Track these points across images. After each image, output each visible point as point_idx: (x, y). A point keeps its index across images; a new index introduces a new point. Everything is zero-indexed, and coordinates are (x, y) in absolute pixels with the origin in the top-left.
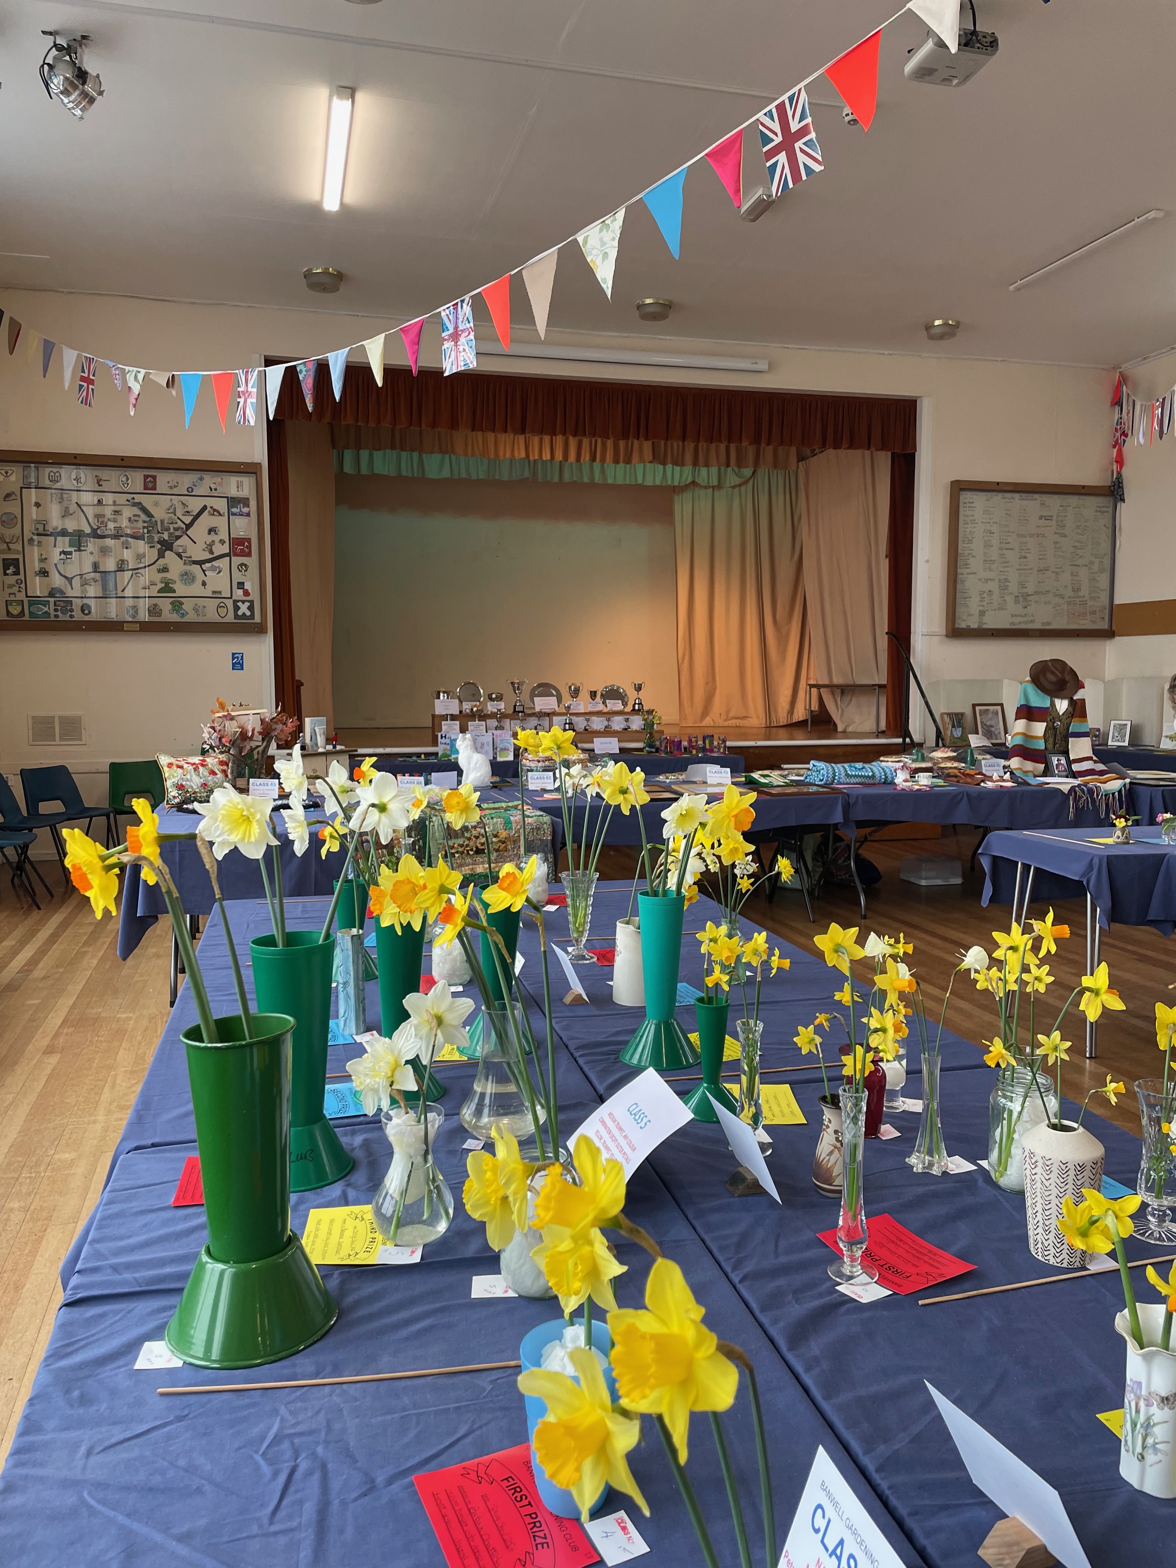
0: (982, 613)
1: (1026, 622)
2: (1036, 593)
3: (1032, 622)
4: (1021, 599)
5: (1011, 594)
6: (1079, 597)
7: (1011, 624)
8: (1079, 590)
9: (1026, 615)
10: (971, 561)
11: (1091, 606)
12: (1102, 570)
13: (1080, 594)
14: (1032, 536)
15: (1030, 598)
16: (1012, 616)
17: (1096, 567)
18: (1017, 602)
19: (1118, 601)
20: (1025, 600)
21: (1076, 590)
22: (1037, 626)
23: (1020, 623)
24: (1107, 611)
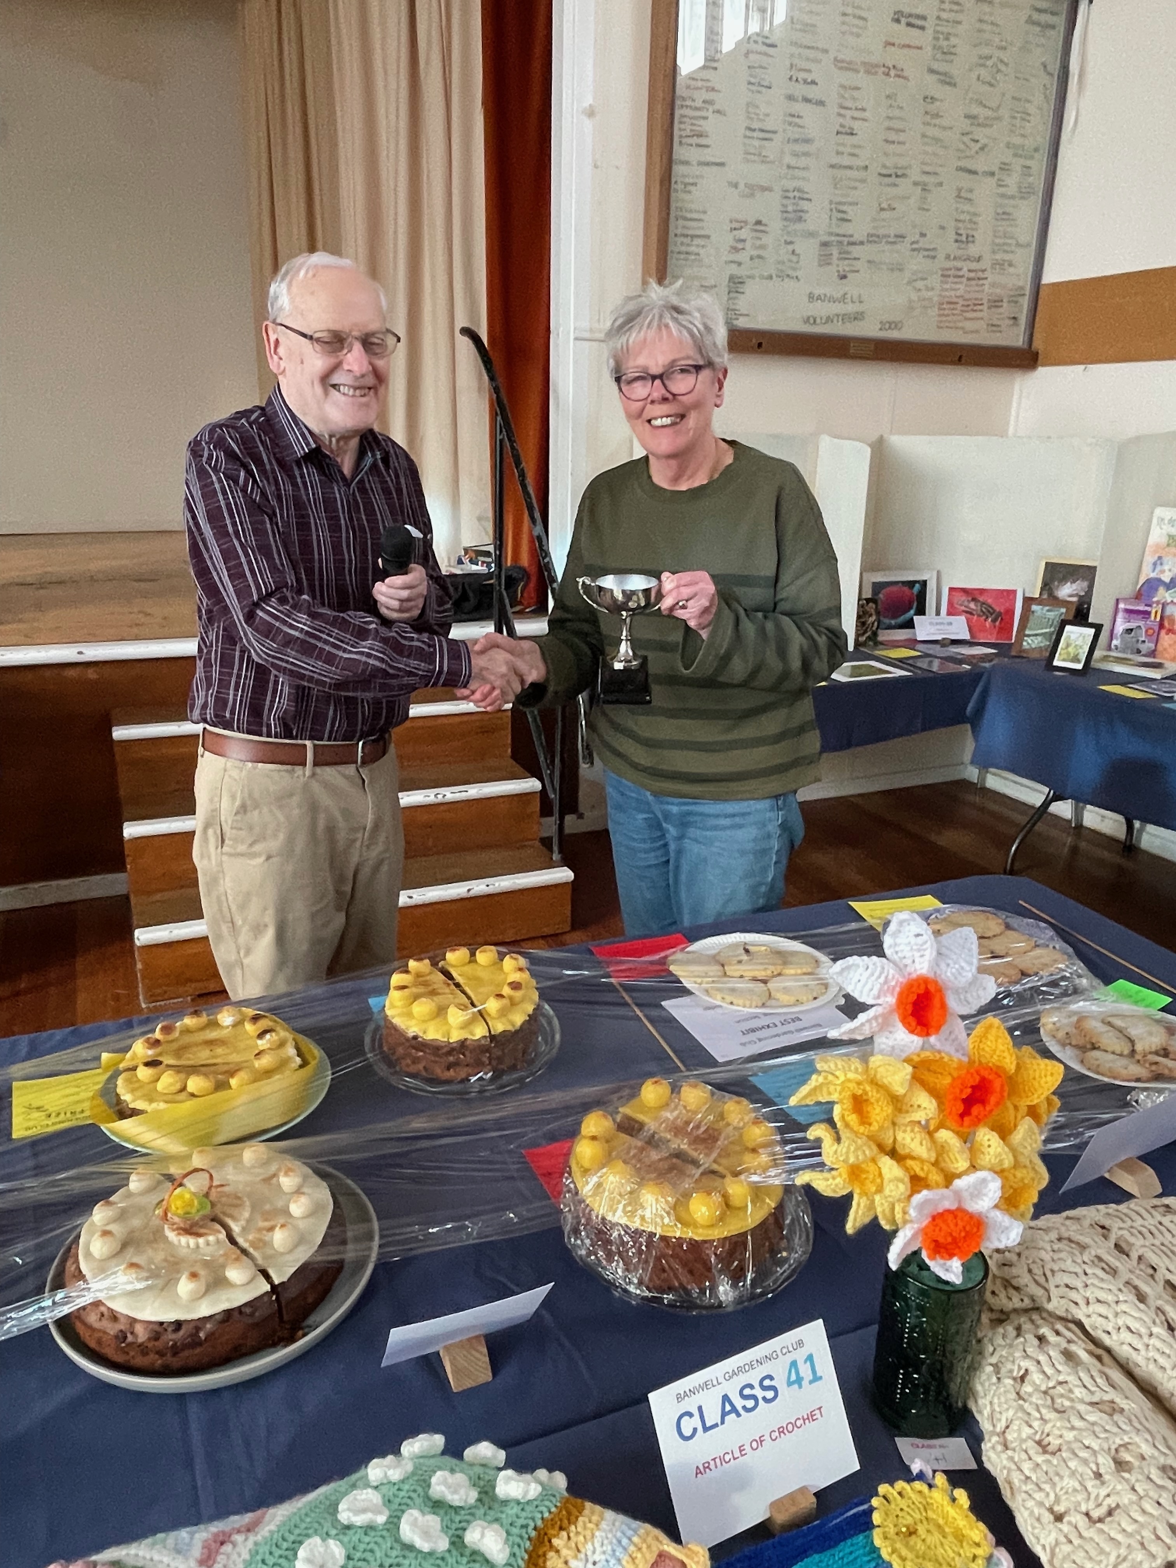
0: (736, 284)
1: (845, 318)
2: (873, 238)
3: (858, 317)
4: (835, 252)
5: (812, 235)
6: (968, 259)
7: (807, 321)
8: (970, 239)
9: (843, 299)
10: (711, 124)
11: (993, 285)
12: (1025, 193)
13: (973, 250)
14: (870, 69)
15: (856, 251)
16: (811, 297)
17: (1012, 181)
18: (825, 260)
19: (1050, 277)
20: (844, 256)
21: (964, 239)
22: (869, 329)
23: (829, 320)
24: (1025, 303)
